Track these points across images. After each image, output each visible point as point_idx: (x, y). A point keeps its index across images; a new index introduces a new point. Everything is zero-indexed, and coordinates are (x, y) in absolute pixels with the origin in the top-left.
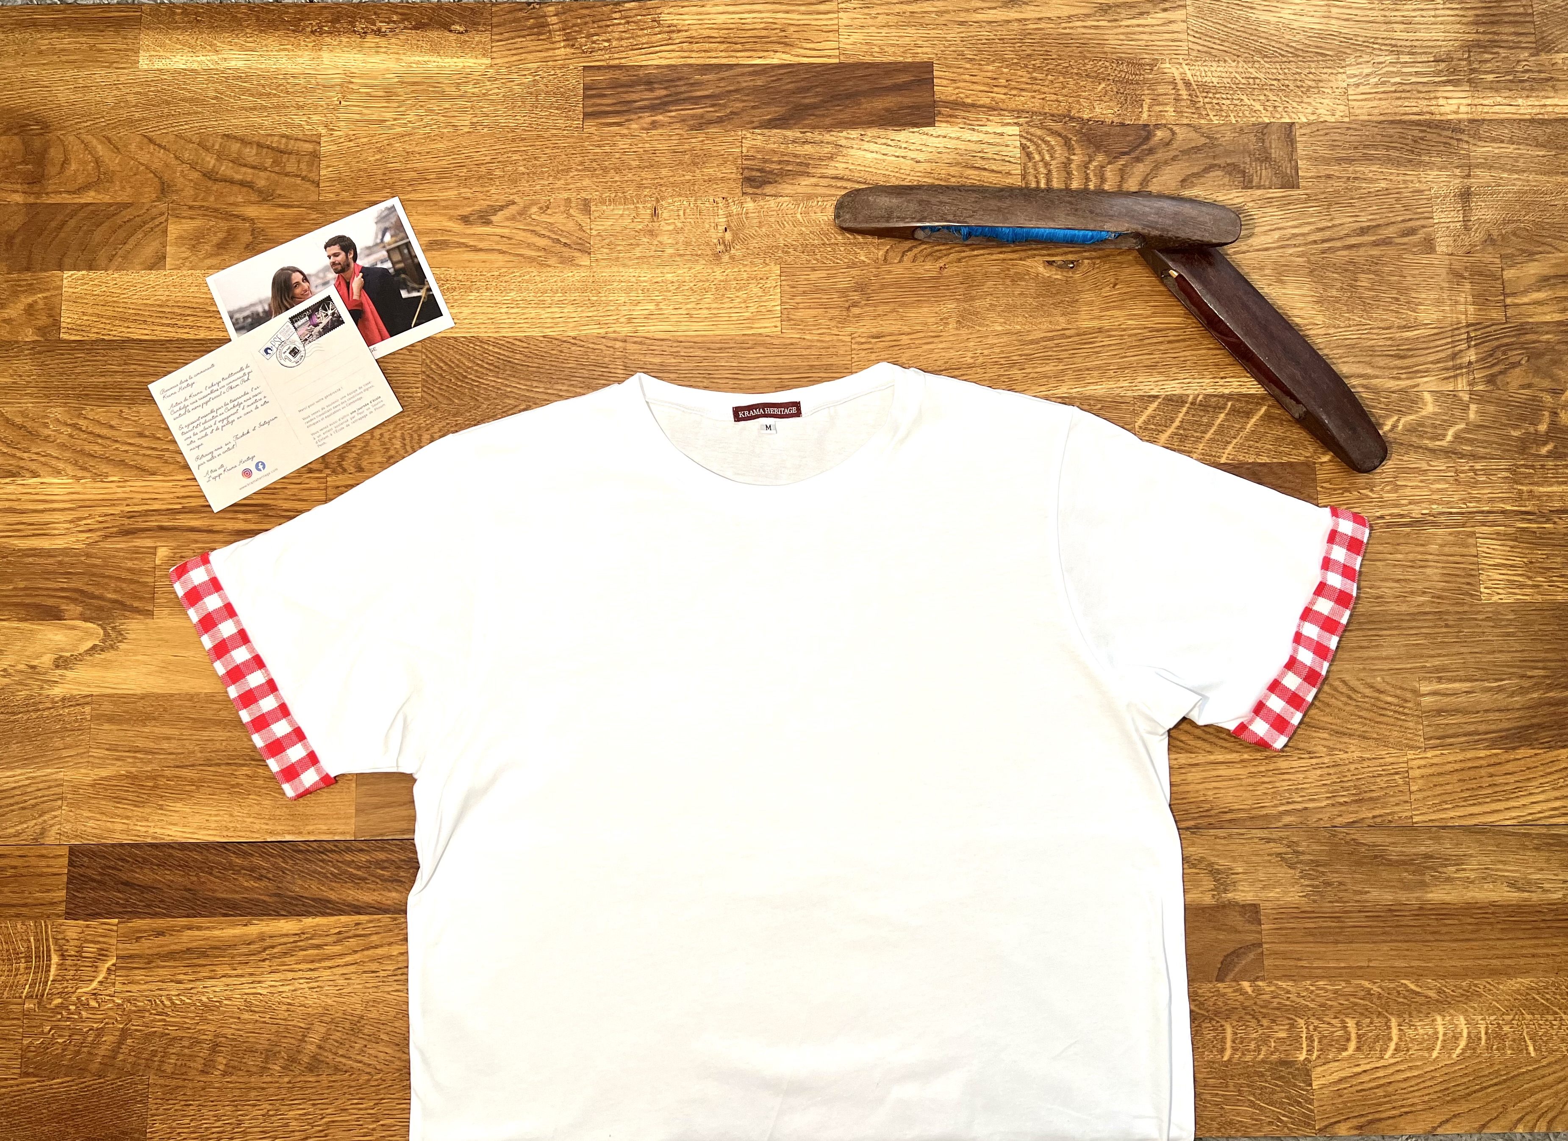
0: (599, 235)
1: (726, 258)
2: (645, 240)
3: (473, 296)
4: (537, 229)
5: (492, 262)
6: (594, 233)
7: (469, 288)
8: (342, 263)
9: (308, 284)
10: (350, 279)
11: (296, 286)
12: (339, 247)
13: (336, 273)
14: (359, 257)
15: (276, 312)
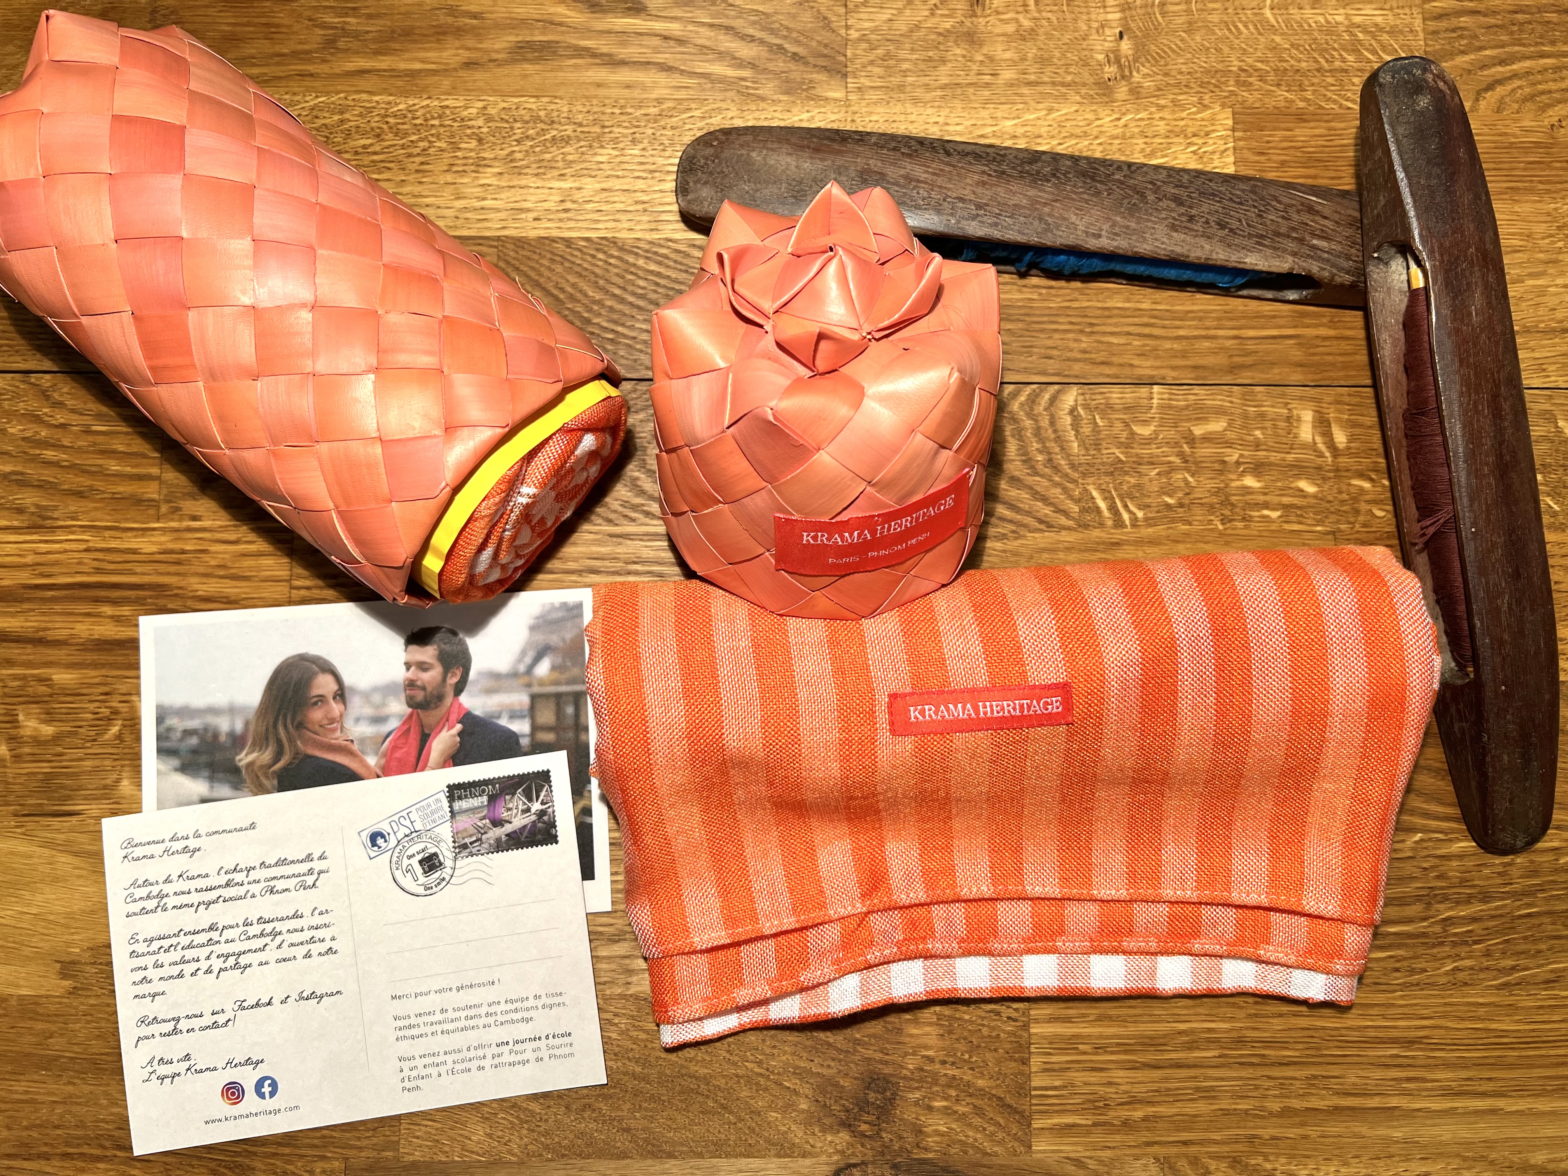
0: (862, 39)
1: (1122, 92)
2: (958, 51)
3: (604, 155)
4: (738, 23)
5: (644, 88)
6: (854, 34)
7: (598, 138)
8: (429, 689)
9: (342, 707)
10: (432, 730)
11: (316, 703)
12: (436, 653)
13: (409, 705)
14: (468, 688)
15: (254, 744)
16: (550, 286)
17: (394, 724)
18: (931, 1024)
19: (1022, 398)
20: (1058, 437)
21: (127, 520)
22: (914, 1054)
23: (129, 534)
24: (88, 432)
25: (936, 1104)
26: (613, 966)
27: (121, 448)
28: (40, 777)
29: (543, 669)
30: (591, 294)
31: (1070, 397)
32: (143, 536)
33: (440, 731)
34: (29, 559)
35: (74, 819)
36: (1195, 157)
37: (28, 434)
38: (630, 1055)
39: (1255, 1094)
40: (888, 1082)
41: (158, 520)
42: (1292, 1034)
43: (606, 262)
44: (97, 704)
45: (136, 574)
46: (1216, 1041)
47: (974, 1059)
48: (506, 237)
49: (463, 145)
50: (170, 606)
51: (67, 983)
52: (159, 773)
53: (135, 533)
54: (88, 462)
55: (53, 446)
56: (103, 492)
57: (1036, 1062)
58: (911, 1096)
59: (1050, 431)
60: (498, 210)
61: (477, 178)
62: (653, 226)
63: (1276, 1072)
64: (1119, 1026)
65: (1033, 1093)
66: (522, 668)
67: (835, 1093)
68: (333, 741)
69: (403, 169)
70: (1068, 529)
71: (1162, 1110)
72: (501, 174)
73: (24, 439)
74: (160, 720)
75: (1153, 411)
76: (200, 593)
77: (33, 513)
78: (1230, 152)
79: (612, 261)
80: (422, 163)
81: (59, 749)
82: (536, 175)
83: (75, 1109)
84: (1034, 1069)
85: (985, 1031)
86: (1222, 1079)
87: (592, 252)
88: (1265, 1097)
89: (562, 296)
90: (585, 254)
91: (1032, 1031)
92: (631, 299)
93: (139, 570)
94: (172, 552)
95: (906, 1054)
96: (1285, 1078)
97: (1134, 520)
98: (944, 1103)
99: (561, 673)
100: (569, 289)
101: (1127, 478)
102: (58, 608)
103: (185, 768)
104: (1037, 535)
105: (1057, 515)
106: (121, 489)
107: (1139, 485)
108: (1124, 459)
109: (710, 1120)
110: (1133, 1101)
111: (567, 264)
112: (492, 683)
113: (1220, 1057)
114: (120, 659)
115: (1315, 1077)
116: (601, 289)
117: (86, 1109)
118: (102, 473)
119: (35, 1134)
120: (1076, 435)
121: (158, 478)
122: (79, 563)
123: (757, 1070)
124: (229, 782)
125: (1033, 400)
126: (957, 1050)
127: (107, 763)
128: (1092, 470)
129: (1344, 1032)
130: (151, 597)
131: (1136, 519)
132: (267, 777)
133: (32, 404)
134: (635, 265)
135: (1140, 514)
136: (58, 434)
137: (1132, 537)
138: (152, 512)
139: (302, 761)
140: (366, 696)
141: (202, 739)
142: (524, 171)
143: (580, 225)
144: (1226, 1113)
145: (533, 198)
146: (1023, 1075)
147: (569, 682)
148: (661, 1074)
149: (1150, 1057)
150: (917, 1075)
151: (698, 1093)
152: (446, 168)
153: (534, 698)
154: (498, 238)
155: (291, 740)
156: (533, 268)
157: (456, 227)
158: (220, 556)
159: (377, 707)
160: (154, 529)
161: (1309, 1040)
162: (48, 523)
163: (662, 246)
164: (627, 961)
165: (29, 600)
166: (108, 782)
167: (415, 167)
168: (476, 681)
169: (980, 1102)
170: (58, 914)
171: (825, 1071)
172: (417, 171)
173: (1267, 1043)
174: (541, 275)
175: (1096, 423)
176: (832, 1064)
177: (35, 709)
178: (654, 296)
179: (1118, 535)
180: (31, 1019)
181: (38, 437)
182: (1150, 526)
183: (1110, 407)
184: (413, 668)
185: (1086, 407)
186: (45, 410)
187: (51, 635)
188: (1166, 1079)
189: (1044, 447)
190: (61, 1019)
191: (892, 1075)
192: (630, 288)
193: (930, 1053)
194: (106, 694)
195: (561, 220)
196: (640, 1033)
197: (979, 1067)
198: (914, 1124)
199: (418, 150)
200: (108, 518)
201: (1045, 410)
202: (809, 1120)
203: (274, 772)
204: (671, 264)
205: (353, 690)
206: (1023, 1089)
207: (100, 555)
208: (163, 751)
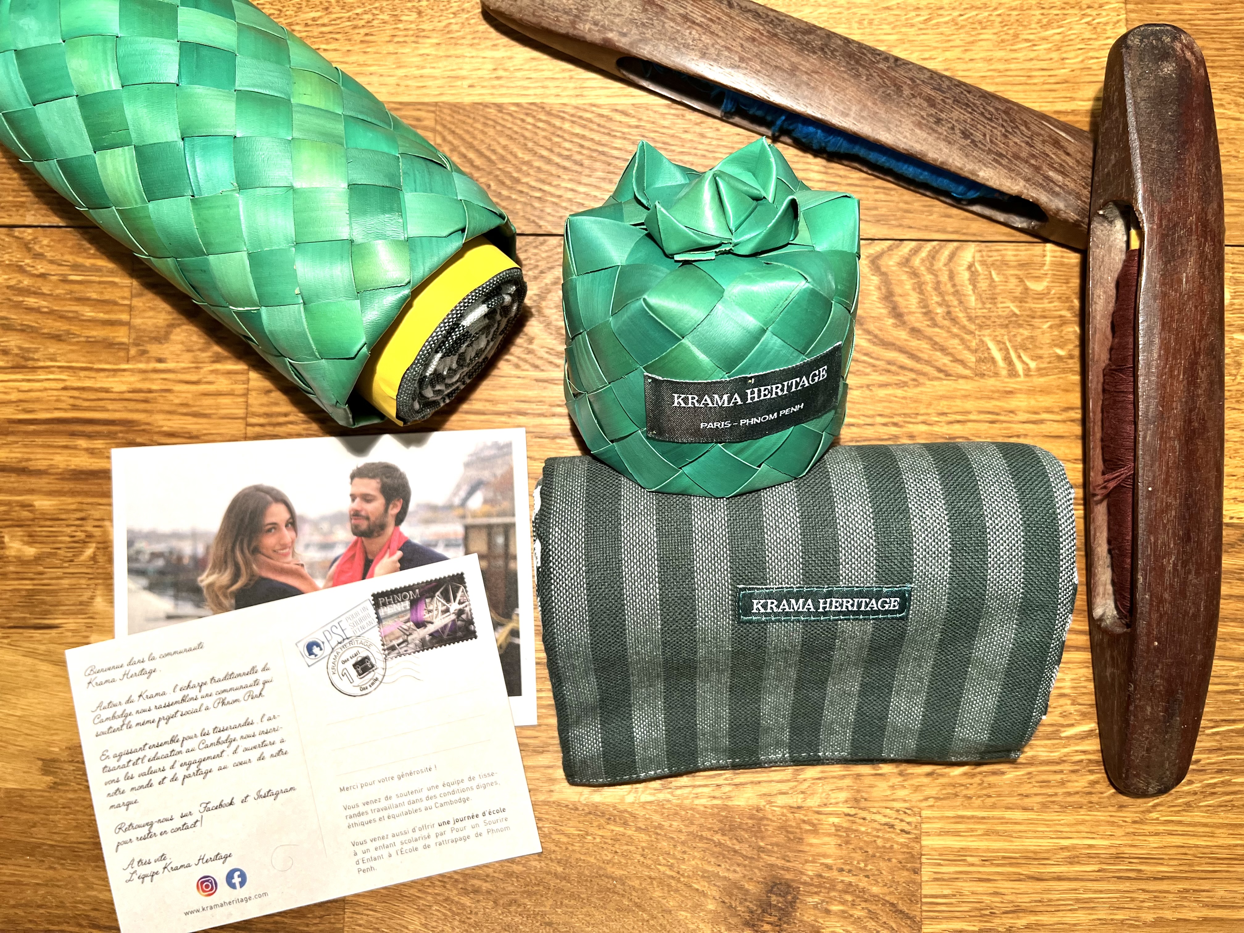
8: (372, 519)
9: (293, 534)
10: (375, 556)
11: (269, 531)
12: (379, 486)
13: (355, 533)
14: (407, 519)
15: (214, 567)
16: (483, 148)
17: (340, 550)
18: (830, 835)
19: (924, 254)
20: (957, 291)
21: (100, 361)
22: (813, 862)
23: (102, 374)
24: (65, 281)
25: (835, 908)
26: (537, 775)
27: (94, 296)
28: (24, 593)
29: (476, 502)
30: (520, 155)
31: (969, 253)
32: (114, 376)
33: (382, 557)
34: (14, 396)
35: (53, 632)
36: (1090, 27)
37: (12, 283)
38: (553, 856)
39: (1132, 906)
40: (789, 886)
41: (128, 361)
42: (1167, 851)
43: (534, 125)
44: (73, 528)
45: (108, 410)
46: (1097, 856)
47: (869, 867)
48: (443, 103)
49: (404, 18)
50: (139, 440)
51: (49, 779)
52: (130, 591)
53: (107, 373)
54: (66, 309)
55: (35, 293)
56: (79, 336)
57: (927, 872)
58: (810, 900)
59: (949, 286)
60: (435, 78)
61: (417, 48)
62: (578, 92)
63: (1152, 886)
64: (1005, 841)
65: (924, 900)
66: (457, 501)
67: (740, 896)
68: (286, 565)
69: (350, 40)
70: (965, 377)
71: (1044, 919)
72: (439, 44)
73: (8, 287)
74: (130, 544)
75: (1046, 268)
76: (165, 429)
77: (17, 355)
78: (1123, 23)
79: (540, 124)
80: (367, 34)
81: (40, 569)
82: (471, 45)
83: (56, 891)
84: (924, 878)
85: (880, 842)
86: (1101, 892)
87: (522, 116)
88: (1140, 908)
89: (494, 157)
90: (515, 118)
91: (924, 843)
92: (557, 160)
93: (110, 407)
94: (140, 391)
95: (807, 861)
96: (1160, 892)
97: (1027, 370)
98: (841, 908)
99: (493, 506)
100: (500, 151)
101: (1021, 330)
102: (39, 440)
103: (152, 588)
104: (936, 383)
105: (953, 364)
106: (94, 333)
107: (1032, 337)
108: (1018, 312)
109: (625, 916)
110: (1017, 911)
111: (499, 128)
112: (429, 515)
113: (1098, 871)
114: (94, 488)
115: (1187, 891)
116: (531, 150)
117: (65, 891)
118: (76, 319)
119: (20, 913)
120: (974, 290)
121: (128, 324)
122: (57, 401)
123: (669, 872)
124: (192, 600)
125: (933, 256)
126: (853, 858)
127: (83, 581)
128: (988, 322)
129: (1215, 850)
130: (121, 432)
131: (1029, 369)
132: (225, 596)
133: (16, 256)
134: (561, 128)
135: (1033, 365)
136: (39, 282)
137: (1024, 387)
138: (122, 354)
139: (257, 583)
140: (316, 524)
141: (168, 562)
142: (460, 42)
143: (511, 91)
144: (1104, 922)
145: (468, 67)
146: (915, 883)
147: (499, 515)
148: (580, 874)
149: (1034, 869)
150: (816, 881)
151: (614, 892)
152: (388, 39)
153: (467, 528)
154: (436, 104)
155: (247, 564)
156: (467, 132)
157: (397, 94)
158: (184, 395)
159: (324, 535)
160: (124, 370)
161: (1183, 857)
162: (30, 363)
163: (586, 111)
164: (550, 771)
165: (13, 433)
166: (84, 598)
167: (358, 38)
168: (416, 512)
169: (874, 907)
170: (39, 716)
171: (731, 876)
172: (362, 42)
173: (1145, 859)
174: (474, 138)
175: (992, 278)
176: (738, 869)
177: (19, 532)
178: (578, 157)
179: (1012, 384)
180: (16, 810)
181: (21, 285)
182: (1042, 375)
183: (1005, 263)
184: (358, 500)
185: (983, 263)
186: (27, 261)
187: (33, 465)
188: (1048, 891)
189: (944, 300)
190: (43, 811)
191: (793, 881)
192: (557, 150)
193: (829, 861)
194: (82, 519)
195: (493, 87)
196: (562, 836)
197: (873, 875)
198: (813, 926)
199: (362, 23)
200: (83, 359)
201: (945, 265)
202: (716, 919)
203: (232, 593)
204: (595, 127)
205: (304, 520)
206: (913, 897)
207: (76, 393)
208: (134, 572)
